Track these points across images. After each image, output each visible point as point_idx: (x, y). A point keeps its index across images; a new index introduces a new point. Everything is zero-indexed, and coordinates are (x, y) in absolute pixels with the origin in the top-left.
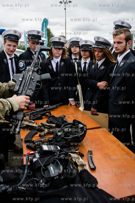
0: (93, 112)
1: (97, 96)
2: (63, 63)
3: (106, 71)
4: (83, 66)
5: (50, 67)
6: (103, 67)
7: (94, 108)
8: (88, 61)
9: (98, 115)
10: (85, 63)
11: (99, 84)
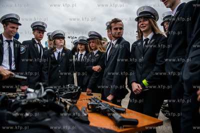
0: (88, 92)
1: (92, 77)
2: (64, 54)
3: (100, 57)
4: (79, 57)
5: (52, 55)
6: (97, 55)
7: (89, 88)
8: (84, 53)
9: (92, 95)
10: (82, 55)
11: (94, 67)
